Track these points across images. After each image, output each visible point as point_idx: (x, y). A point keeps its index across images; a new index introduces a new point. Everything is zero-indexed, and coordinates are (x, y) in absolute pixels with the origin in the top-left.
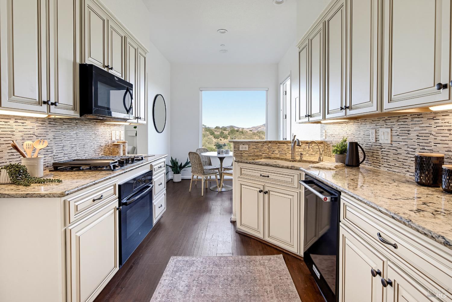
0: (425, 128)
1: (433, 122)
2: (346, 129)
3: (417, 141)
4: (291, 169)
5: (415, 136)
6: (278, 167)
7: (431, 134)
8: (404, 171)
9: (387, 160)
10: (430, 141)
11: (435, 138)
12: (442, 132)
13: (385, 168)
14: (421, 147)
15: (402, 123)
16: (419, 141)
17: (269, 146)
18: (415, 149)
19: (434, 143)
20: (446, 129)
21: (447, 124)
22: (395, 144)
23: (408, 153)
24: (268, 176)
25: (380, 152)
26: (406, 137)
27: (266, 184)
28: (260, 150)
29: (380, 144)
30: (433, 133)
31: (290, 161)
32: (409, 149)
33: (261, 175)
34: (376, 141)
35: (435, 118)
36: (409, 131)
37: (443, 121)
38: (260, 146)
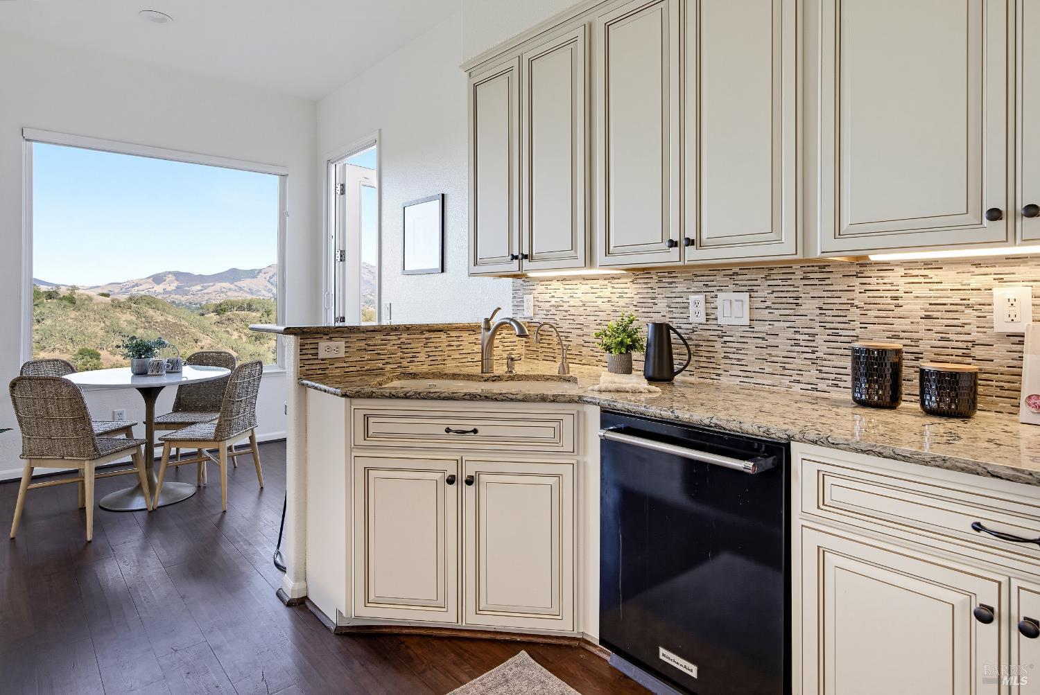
0: (839, 294)
1: (856, 282)
2: (607, 292)
3: (818, 319)
4: (554, 401)
5: (813, 309)
6: (512, 400)
7: (852, 305)
8: (786, 380)
9: (739, 360)
10: (851, 319)
11: (864, 312)
12: (877, 301)
13: (733, 378)
14: (830, 332)
15: (779, 282)
16: (823, 318)
17: (401, 340)
18: (814, 335)
19: (861, 323)
20: (887, 295)
21: (889, 287)
22: (759, 327)
23: (797, 345)
24: (475, 431)
25: (718, 345)
26: (792, 311)
27: (465, 454)
28: (379, 354)
29: (719, 326)
30: (856, 302)
31: (485, 381)
32: (798, 336)
33: (448, 430)
34: (707, 320)
35: (859, 275)
36: (797, 298)
37: (880, 281)
38: (380, 342)
